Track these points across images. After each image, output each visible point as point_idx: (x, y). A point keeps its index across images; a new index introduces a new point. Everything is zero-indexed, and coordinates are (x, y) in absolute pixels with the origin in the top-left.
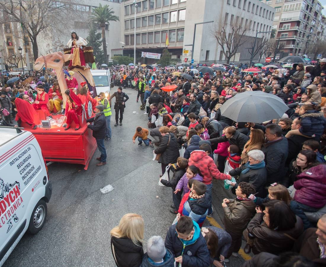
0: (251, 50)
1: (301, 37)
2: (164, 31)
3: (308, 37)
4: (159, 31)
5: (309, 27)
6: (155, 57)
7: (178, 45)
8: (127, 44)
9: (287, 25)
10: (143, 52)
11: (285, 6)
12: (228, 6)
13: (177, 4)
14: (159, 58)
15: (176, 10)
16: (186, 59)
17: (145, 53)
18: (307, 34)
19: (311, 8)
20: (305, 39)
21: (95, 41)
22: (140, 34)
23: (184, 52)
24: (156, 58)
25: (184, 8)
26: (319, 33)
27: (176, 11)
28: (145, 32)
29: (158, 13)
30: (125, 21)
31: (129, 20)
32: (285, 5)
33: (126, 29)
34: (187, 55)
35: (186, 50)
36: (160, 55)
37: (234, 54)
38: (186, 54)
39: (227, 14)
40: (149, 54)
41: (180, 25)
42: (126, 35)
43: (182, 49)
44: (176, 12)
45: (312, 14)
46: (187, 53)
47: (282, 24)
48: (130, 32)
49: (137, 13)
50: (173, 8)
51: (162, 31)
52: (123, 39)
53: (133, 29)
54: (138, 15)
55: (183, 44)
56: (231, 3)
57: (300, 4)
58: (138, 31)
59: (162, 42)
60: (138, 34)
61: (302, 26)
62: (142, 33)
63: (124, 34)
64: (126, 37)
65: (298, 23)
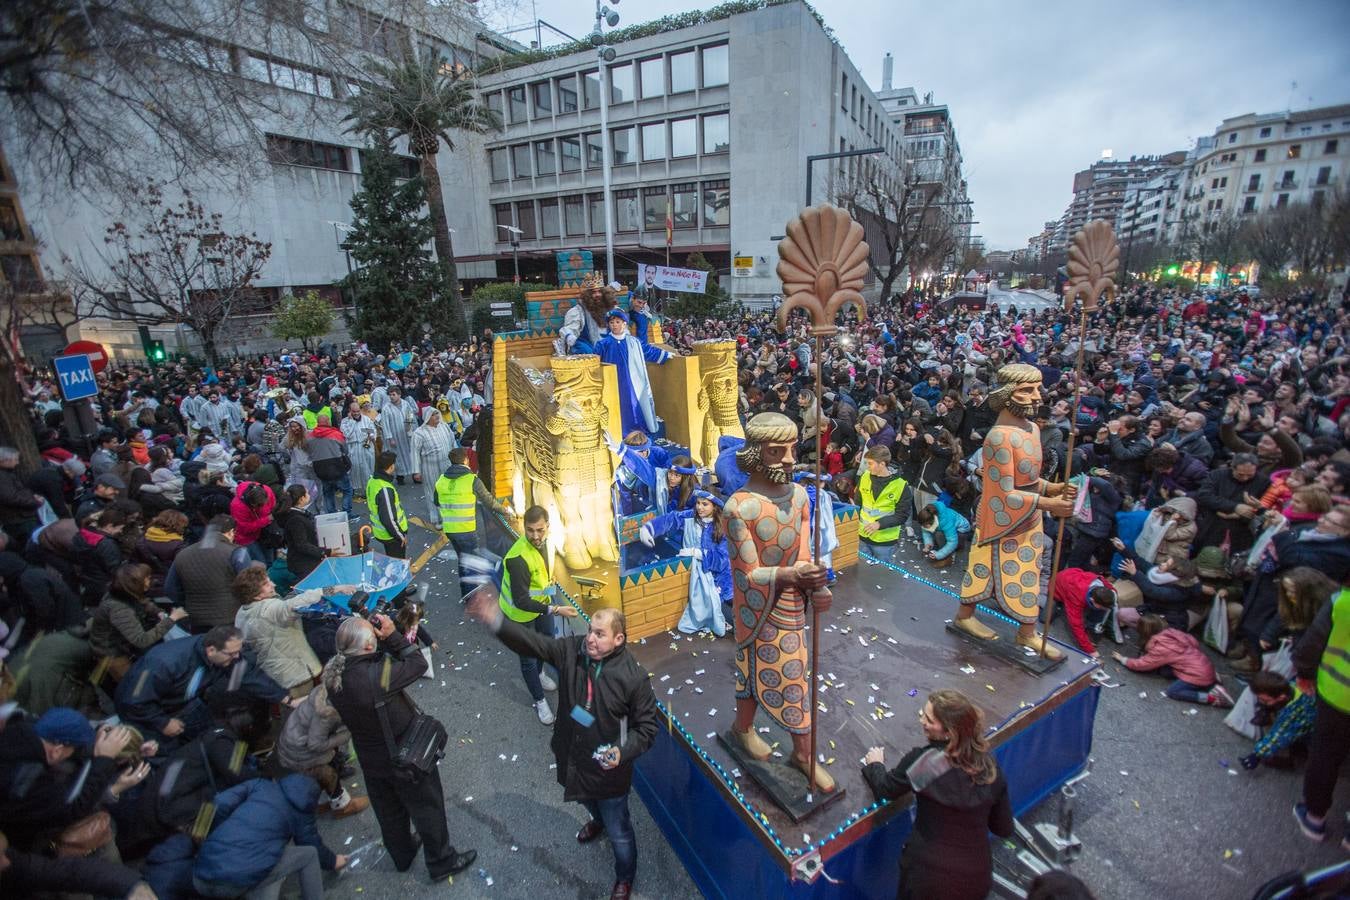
2: (650, 188)
4: (630, 187)
6: (689, 287)
7: (710, 240)
8: (502, 236)
11: (908, 144)
12: (843, 114)
13: (694, 91)
14: (702, 290)
15: (693, 113)
19: (951, 156)
21: (396, 218)
23: (738, 264)
24: (692, 290)
25: (722, 108)
27: (693, 117)
28: (574, 193)
29: (624, 124)
30: (490, 151)
31: (504, 148)
32: (908, 141)
33: (497, 182)
34: (750, 275)
35: (742, 254)
36: (705, 275)
38: (744, 272)
41: (710, 169)
42: (498, 202)
43: (729, 252)
44: (693, 120)
46: (750, 269)
48: (512, 192)
49: (536, 120)
50: (680, 105)
51: (643, 189)
52: (486, 219)
53: (525, 182)
54: (543, 129)
55: (729, 235)
56: (849, 107)
57: (938, 141)
58: (548, 189)
59: (647, 230)
60: (548, 201)
61: (944, 199)
62: (564, 197)
63: (490, 200)
64: (497, 211)
65: (938, 187)
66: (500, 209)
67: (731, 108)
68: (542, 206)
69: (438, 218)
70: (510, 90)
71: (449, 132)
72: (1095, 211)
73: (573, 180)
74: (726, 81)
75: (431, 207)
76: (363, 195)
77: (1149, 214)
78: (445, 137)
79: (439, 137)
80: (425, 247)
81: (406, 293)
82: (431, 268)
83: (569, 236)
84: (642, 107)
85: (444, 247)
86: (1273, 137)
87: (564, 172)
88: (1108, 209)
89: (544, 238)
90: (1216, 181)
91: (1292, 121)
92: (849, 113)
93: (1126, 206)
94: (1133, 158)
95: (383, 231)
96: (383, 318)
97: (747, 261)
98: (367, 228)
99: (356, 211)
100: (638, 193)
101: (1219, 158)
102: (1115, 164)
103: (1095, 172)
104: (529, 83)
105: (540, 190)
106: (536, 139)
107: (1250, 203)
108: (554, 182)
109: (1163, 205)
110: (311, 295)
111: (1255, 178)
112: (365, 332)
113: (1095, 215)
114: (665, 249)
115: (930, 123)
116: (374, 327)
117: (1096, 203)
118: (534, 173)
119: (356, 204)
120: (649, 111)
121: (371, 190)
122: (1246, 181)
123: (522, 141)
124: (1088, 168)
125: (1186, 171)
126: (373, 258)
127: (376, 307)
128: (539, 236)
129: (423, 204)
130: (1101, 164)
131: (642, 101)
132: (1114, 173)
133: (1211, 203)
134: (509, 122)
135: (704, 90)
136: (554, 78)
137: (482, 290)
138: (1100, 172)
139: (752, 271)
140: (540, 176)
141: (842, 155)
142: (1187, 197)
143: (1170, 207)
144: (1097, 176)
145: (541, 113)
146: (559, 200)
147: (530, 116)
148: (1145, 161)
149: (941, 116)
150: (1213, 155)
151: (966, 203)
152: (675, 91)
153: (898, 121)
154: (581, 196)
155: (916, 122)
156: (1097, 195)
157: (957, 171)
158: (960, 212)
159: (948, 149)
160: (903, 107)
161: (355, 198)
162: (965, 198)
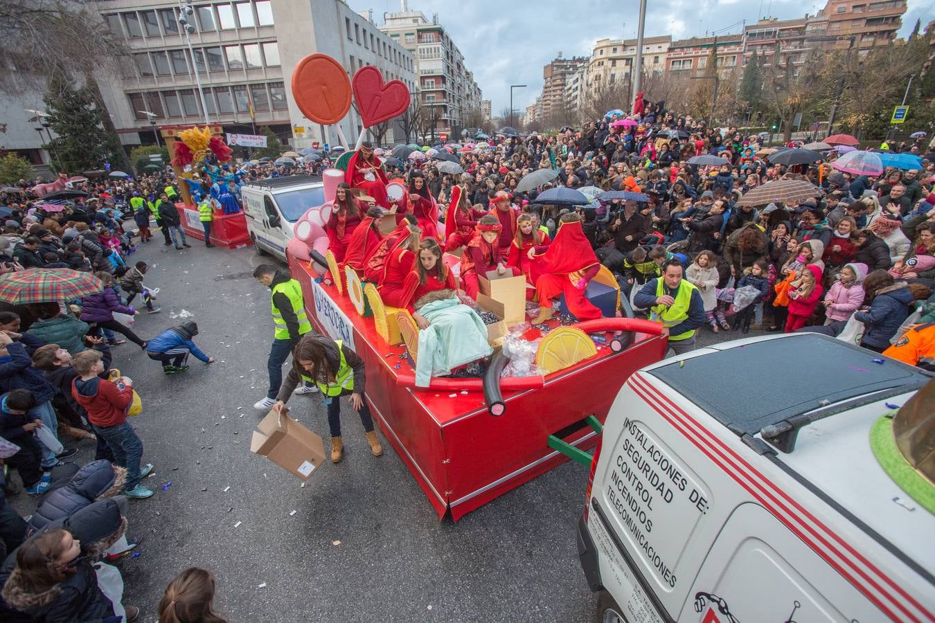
0: (403, 123)
1: (452, 102)
2: (236, 86)
3: (458, 101)
4: (224, 85)
5: (456, 85)
6: (257, 145)
7: (278, 118)
8: (140, 117)
9: (430, 80)
10: (229, 135)
11: (420, 50)
12: (350, 42)
13: (254, 28)
14: (265, 146)
15: (255, 41)
16: (314, 144)
17: (234, 135)
18: (456, 98)
19: (452, 57)
20: (456, 104)
22: (174, 91)
23: (296, 131)
24: (260, 146)
25: (273, 39)
26: (468, 95)
27: (256, 43)
28: (186, 88)
29: (213, 45)
32: (419, 47)
33: (127, 78)
34: (304, 138)
35: (298, 126)
36: (265, 138)
37: (384, 133)
38: (301, 136)
39: (352, 57)
40: (241, 137)
41: (272, 76)
42: (131, 92)
43: (290, 125)
44: (256, 45)
45: (455, 66)
46: (303, 134)
47: (422, 78)
48: (141, 86)
49: (150, 37)
50: (246, 36)
51: (232, 87)
52: (125, 104)
53: (149, 79)
54: (156, 43)
55: (288, 115)
56: (354, 37)
57: (438, 48)
58: (166, 85)
59: (239, 112)
60: (169, 93)
61: (449, 84)
62: (180, 91)
63: (125, 91)
64: (132, 99)
65: (443, 78)
66: (133, 97)
67: (278, 39)
69: (102, 109)
70: (124, 14)
72: (554, 91)
73: (184, 79)
74: (272, 23)
76: (51, 95)
77: (573, 95)
82: (105, 137)
83: (188, 116)
84: (222, 35)
85: (109, 124)
86: (618, 54)
87: (177, 74)
88: (561, 90)
89: (171, 117)
90: (597, 77)
91: (626, 45)
92: (355, 41)
93: (566, 88)
94: (574, 58)
97: (301, 130)
100: (230, 89)
101: (597, 63)
102: (564, 61)
103: (554, 66)
104: (139, 11)
105: (161, 85)
106: (152, 50)
107: (612, 90)
108: (171, 80)
109: (579, 88)
110: (10, 155)
111: (613, 75)
113: (555, 93)
114: (250, 124)
115: (432, 34)
117: (555, 86)
118: (154, 73)
119: (47, 101)
120: (227, 38)
122: (609, 78)
123: (141, 51)
124: (550, 63)
125: (586, 70)
126: (65, 132)
128: (166, 116)
129: (92, 102)
130: (557, 60)
131: (221, 31)
132: (562, 67)
133: (596, 89)
134: (128, 35)
135: (260, 28)
136: (157, 10)
137: (137, 151)
138: (556, 66)
139: (305, 135)
140: (159, 76)
142: (587, 85)
143: (582, 90)
144: (555, 68)
145: (152, 31)
146: (177, 93)
147: (144, 34)
148: (581, 60)
149: (440, 32)
150: (595, 61)
151: (472, 86)
152: (242, 26)
153: (413, 34)
154: (192, 90)
155: (425, 35)
156: (554, 81)
157: (459, 66)
158: (467, 91)
159: (448, 53)
160: (416, 24)
161: (46, 97)
162: (471, 82)
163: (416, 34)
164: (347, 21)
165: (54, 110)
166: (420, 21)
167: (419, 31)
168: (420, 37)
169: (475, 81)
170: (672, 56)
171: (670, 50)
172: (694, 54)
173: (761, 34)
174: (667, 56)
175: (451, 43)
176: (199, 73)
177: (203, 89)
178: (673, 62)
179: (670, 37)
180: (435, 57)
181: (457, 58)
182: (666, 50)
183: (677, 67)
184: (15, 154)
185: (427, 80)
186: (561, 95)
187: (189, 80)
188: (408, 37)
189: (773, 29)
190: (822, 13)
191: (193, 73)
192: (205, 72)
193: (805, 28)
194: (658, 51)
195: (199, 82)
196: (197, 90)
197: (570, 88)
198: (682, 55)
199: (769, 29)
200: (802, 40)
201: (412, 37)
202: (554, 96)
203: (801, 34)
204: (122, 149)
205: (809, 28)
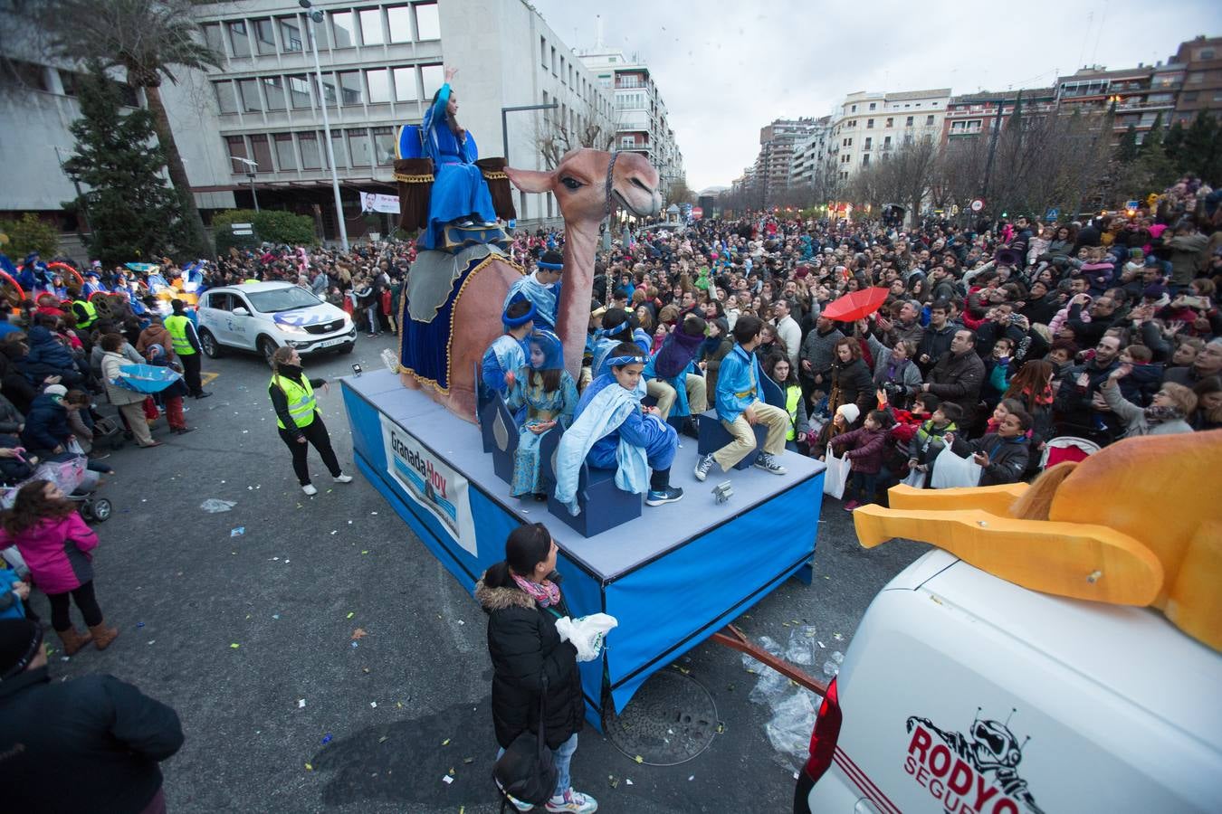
2: (379, 128)
4: (360, 126)
5: (659, 146)
8: (237, 168)
9: (628, 138)
10: (363, 195)
11: (618, 97)
12: (544, 71)
13: (410, 43)
15: (411, 63)
17: (371, 196)
19: (656, 109)
21: (124, 145)
22: (289, 133)
25: (437, 60)
26: (669, 161)
27: (411, 66)
28: (307, 129)
29: (349, 68)
30: (215, 83)
31: (230, 82)
32: (617, 93)
33: (226, 115)
40: (383, 198)
42: (230, 134)
44: (412, 69)
45: (659, 122)
47: (620, 135)
48: (243, 125)
49: (260, 56)
50: (399, 55)
51: (373, 128)
52: (219, 151)
53: (255, 116)
54: (268, 66)
56: (549, 65)
57: (642, 95)
58: (279, 124)
59: (379, 166)
60: (282, 136)
61: (651, 144)
62: (298, 133)
63: (221, 132)
64: (229, 143)
65: (645, 134)
66: (232, 141)
67: (445, 61)
68: (276, 140)
69: (168, 149)
70: (228, 23)
71: (169, 66)
72: (775, 159)
73: (305, 116)
74: (438, 37)
75: (160, 137)
76: (84, 122)
77: (807, 164)
78: (166, 71)
79: (158, 70)
80: (158, 175)
81: (146, 216)
82: (168, 193)
84: (365, 53)
85: (178, 174)
86: (878, 110)
87: (295, 109)
88: (784, 158)
89: (282, 171)
90: (845, 140)
91: (888, 100)
92: (550, 70)
93: (794, 156)
94: (801, 119)
95: (112, 157)
96: (122, 238)
98: (92, 153)
99: (78, 137)
100: (368, 131)
101: (846, 123)
102: (787, 122)
103: (775, 128)
104: (250, 19)
105: (271, 125)
106: (263, 75)
107: (866, 157)
108: (285, 118)
109: (816, 156)
110: (28, 219)
111: (869, 140)
112: (105, 251)
115: (634, 79)
116: (114, 247)
117: (776, 153)
118: (264, 108)
119: (76, 130)
120: (372, 57)
121: (93, 118)
122: (864, 143)
123: (248, 76)
124: (769, 124)
125: (829, 132)
126: (104, 182)
127: (114, 229)
128: (276, 168)
129: (152, 135)
130: (778, 122)
131: (364, 47)
132: (786, 130)
133: (843, 156)
134: (232, 56)
135: (420, 43)
136: (275, 16)
137: (221, 217)
138: (778, 128)
140: (270, 111)
141: (545, 107)
142: (829, 151)
143: (820, 159)
144: (776, 131)
145: (265, 48)
146: (293, 136)
147: (253, 52)
148: (809, 122)
149: (644, 74)
150: (843, 120)
151: (674, 148)
152: (394, 41)
153: (609, 76)
154: (314, 132)
155: (624, 78)
156: (776, 146)
157: (662, 121)
158: (669, 156)
159: (652, 102)
160: (612, 64)
161: (75, 124)
162: (673, 144)
163: (613, 76)
164: (543, 40)
165: (87, 147)
166: (619, 59)
167: (617, 72)
168: (618, 80)
169: (676, 143)
170: (953, 115)
171: (951, 107)
172: (984, 113)
173: (1085, 88)
174: (946, 115)
175: (656, 91)
176: (328, 107)
177: (332, 131)
178: (954, 123)
179: (949, 91)
180: (637, 108)
181: (660, 111)
182: (945, 107)
183: (958, 130)
184: (34, 215)
185: (624, 138)
186: (783, 165)
187: (312, 117)
188: (603, 80)
189: (1102, 81)
190: (1173, 60)
191: (319, 108)
192: (336, 107)
193: (1149, 80)
194: (934, 108)
195: (327, 122)
196: (323, 132)
197: (802, 156)
198: (968, 114)
199: (1096, 81)
200: (1145, 97)
201: (607, 80)
202: (775, 166)
203: (1142, 88)
204: (197, 213)
205: (1156, 80)
